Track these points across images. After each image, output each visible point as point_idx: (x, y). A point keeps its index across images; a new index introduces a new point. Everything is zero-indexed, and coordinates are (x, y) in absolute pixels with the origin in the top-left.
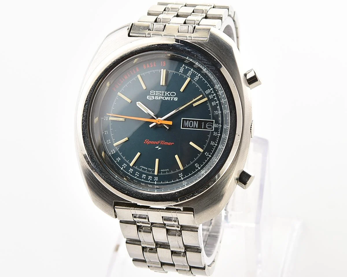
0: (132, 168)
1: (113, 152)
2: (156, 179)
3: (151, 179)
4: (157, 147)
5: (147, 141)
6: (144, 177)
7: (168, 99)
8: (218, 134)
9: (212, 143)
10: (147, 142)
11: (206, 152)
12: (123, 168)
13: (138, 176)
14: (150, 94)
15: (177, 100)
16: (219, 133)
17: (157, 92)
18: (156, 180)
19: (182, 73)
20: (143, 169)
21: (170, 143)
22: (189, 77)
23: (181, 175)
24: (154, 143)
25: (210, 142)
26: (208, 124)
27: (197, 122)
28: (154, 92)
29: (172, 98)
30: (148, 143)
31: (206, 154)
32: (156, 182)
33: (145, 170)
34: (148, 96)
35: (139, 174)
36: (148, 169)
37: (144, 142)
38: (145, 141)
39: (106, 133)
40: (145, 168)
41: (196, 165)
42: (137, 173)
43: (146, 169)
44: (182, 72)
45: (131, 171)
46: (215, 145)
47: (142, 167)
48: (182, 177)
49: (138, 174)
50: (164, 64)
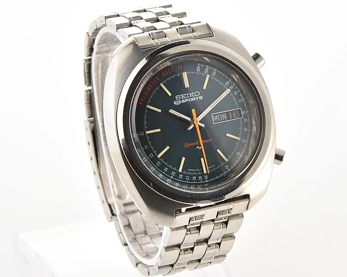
0: (181, 174)
1: (159, 164)
2: (206, 177)
3: (202, 179)
4: (198, 147)
5: (186, 144)
6: (195, 179)
7: (194, 100)
8: (248, 120)
9: (245, 129)
11: (243, 139)
12: (172, 176)
14: (176, 99)
15: (202, 98)
16: (249, 118)
17: (182, 95)
18: (206, 179)
19: (200, 72)
20: (191, 172)
21: (209, 140)
22: (207, 74)
23: (227, 167)
24: (194, 144)
25: (243, 129)
26: (235, 114)
27: (225, 114)
28: (179, 97)
29: (197, 98)
30: (188, 146)
31: (243, 141)
32: (207, 180)
33: (193, 172)
34: (175, 102)
35: (189, 177)
37: (185, 146)
39: (147, 148)
40: (193, 170)
41: (237, 154)
42: (187, 178)
43: (195, 171)
45: (181, 177)
46: (248, 131)
47: (190, 170)
48: (229, 169)
50: (181, 68)
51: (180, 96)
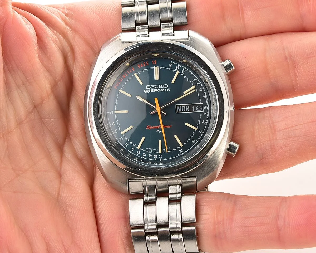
0: (139, 150)
1: (121, 139)
2: (161, 156)
3: (157, 158)
4: (158, 131)
6: (151, 156)
7: (162, 91)
8: (207, 114)
9: (204, 122)
10: (149, 127)
11: (200, 130)
12: (131, 151)
13: (145, 156)
14: (147, 88)
15: (169, 90)
17: (152, 86)
20: (149, 150)
21: (169, 126)
22: (177, 71)
23: (181, 151)
24: (155, 127)
25: (201, 121)
26: (198, 107)
27: (189, 106)
29: (165, 89)
30: (149, 129)
32: (161, 159)
34: (145, 90)
36: (153, 149)
38: (147, 127)
39: (113, 124)
41: (192, 141)
43: (151, 150)
44: (171, 68)
45: (139, 153)
46: (206, 123)
47: (148, 148)
48: (182, 153)
49: (145, 155)
50: (155, 63)
51: (150, 86)
